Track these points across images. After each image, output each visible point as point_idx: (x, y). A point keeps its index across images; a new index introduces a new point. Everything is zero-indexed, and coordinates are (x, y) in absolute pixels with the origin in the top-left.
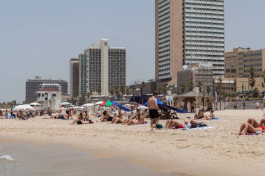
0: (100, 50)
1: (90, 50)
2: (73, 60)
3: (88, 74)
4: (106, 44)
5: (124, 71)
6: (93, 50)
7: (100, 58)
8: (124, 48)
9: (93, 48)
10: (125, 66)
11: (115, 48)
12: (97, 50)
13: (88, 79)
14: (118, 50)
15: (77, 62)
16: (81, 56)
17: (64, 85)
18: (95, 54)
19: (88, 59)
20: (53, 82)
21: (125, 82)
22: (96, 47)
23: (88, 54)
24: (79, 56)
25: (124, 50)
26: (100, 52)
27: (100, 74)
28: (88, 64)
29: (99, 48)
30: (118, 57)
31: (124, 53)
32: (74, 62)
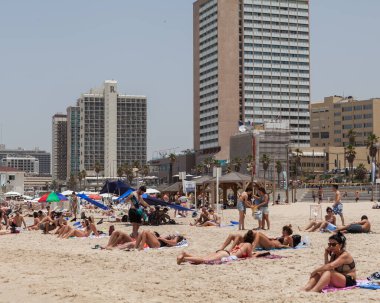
0: (102, 99)
1: (86, 99)
2: (57, 116)
3: (82, 141)
4: (112, 89)
5: (144, 136)
6: (91, 99)
7: (103, 113)
8: (143, 96)
9: (92, 95)
10: (144, 127)
11: (128, 96)
12: (97, 99)
13: (82, 149)
14: (133, 100)
15: (65, 119)
16: (72, 110)
17: (44, 159)
18: (95, 107)
19: (82, 114)
20: (22, 153)
21: (144, 153)
22: (97, 95)
23: (82, 106)
24: (68, 110)
25: (144, 100)
26: (103, 104)
27: (102, 140)
28: (82, 123)
29: (101, 96)
30: (133, 112)
31: (144, 105)
32: (60, 119)
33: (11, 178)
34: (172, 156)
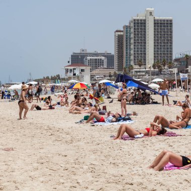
0: (145, 20)
1: (134, 20)
2: (117, 31)
3: (132, 46)
4: (151, 14)
5: (171, 43)
6: (138, 20)
7: (145, 29)
8: (170, 18)
9: (138, 18)
10: (171, 37)
11: (161, 18)
12: (141, 20)
13: (132, 52)
14: (164, 20)
15: (122, 33)
16: (126, 27)
17: (110, 58)
18: (140, 25)
19: (132, 30)
20: (97, 55)
21: (171, 54)
22: (141, 18)
23: (132, 25)
24: (124, 27)
25: (171, 21)
26: (145, 23)
27: (145, 46)
28: (132, 36)
29: (144, 18)
30: (164, 28)
31: (171, 24)
32: (119, 33)
33: (82, 70)
34: (187, 56)
